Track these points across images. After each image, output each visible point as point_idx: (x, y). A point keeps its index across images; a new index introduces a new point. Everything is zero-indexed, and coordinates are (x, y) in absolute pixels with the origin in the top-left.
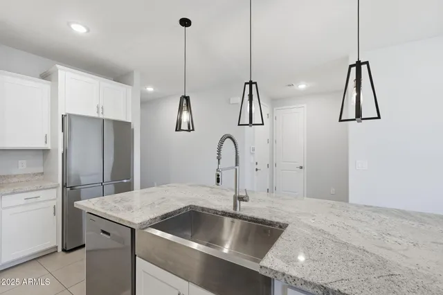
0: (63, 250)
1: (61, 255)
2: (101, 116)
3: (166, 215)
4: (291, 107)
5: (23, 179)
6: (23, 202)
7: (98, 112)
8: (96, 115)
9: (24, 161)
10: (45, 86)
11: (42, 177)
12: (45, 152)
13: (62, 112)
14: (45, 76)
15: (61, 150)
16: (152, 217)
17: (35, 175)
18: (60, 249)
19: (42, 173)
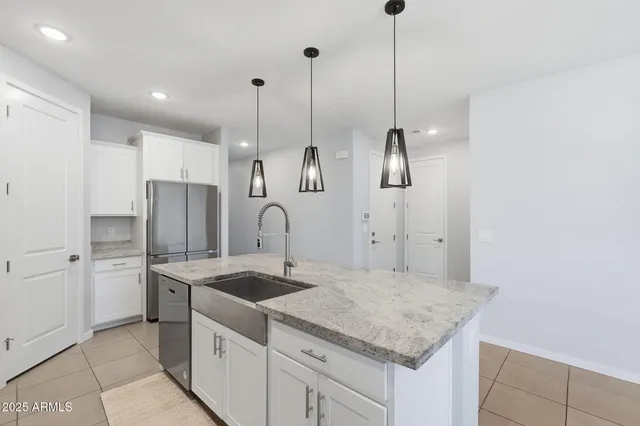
0: (148, 320)
1: (145, 324)
2: (186, 180)
3: (221, 277)
4: (423, 159)
5: (113, 247)
6: (113, 268)
7: (182, 177)
8: (180, 180)
9: (114, 228)
10: (131, 151)
11: (130, 245)
12: (132, 219)
13: (146, 178)
14: (133, 141)
15: (145, 218)
16: (208, 276)
17: (123, 242)
18: (145, 319)
19: (130, 241)
